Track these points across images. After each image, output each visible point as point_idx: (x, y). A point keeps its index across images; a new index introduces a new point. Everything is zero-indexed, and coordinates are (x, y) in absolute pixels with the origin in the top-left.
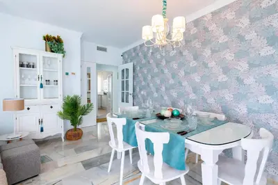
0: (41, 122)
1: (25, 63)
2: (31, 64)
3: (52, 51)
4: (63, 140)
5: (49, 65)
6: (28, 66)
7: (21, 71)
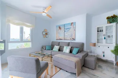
0: (104, 53)
1: (99, 30)
2: (102, 30)
3: (110, 23)
4: (114, 65)
5: (110, 29)
6: (100, 31)
7: (98, 33)
